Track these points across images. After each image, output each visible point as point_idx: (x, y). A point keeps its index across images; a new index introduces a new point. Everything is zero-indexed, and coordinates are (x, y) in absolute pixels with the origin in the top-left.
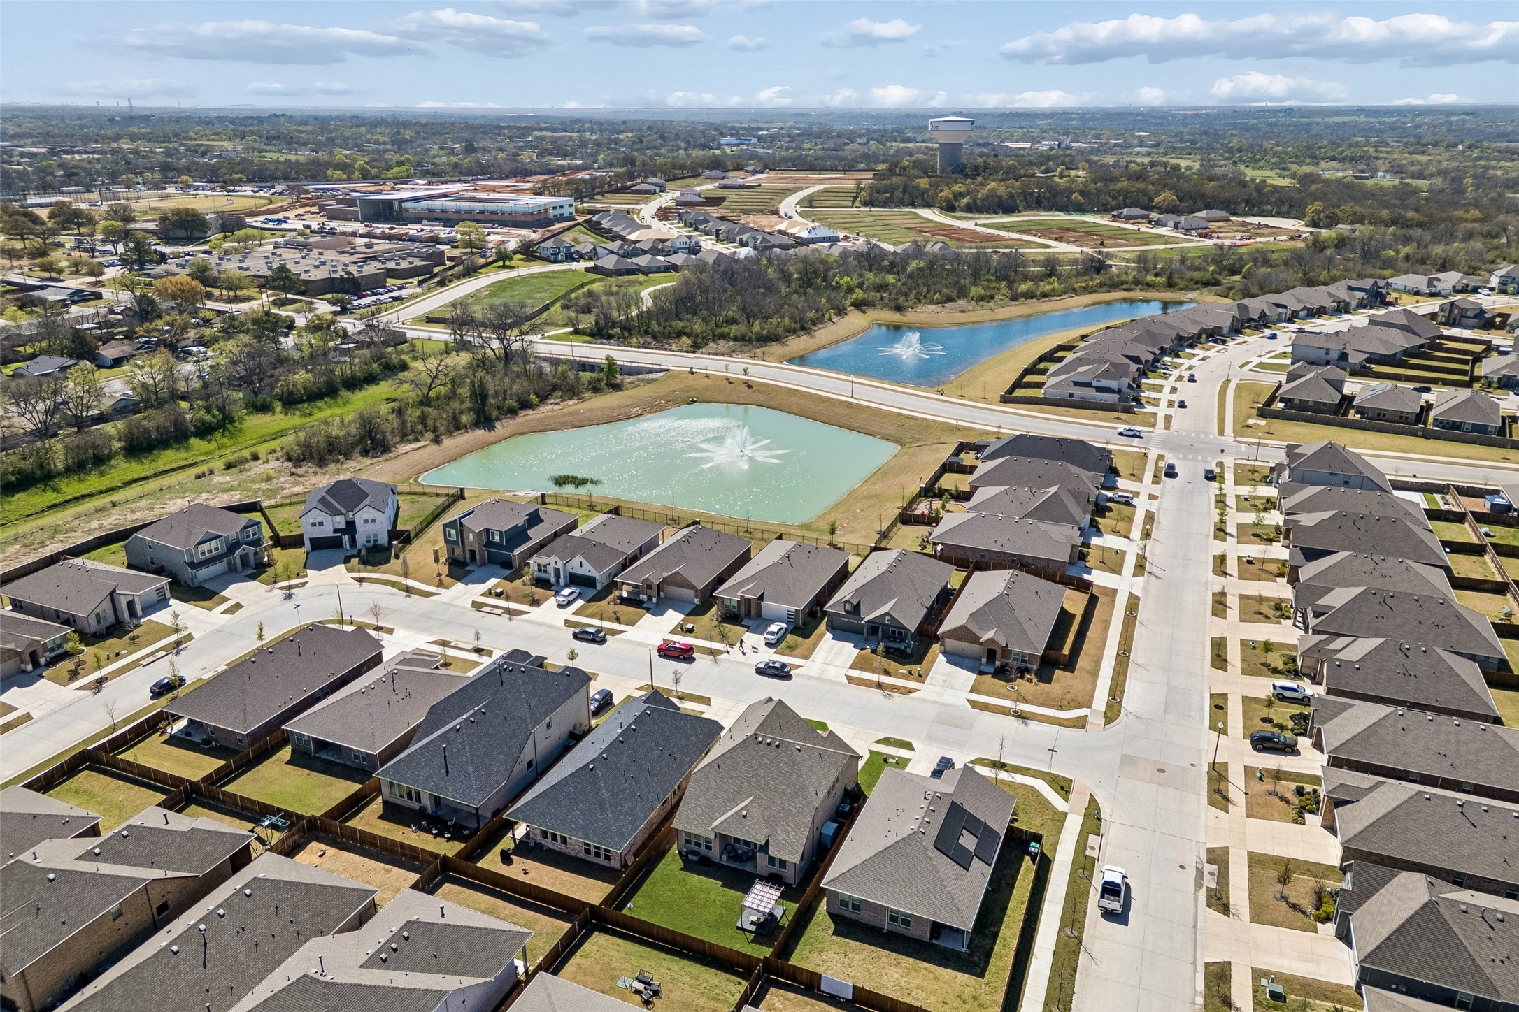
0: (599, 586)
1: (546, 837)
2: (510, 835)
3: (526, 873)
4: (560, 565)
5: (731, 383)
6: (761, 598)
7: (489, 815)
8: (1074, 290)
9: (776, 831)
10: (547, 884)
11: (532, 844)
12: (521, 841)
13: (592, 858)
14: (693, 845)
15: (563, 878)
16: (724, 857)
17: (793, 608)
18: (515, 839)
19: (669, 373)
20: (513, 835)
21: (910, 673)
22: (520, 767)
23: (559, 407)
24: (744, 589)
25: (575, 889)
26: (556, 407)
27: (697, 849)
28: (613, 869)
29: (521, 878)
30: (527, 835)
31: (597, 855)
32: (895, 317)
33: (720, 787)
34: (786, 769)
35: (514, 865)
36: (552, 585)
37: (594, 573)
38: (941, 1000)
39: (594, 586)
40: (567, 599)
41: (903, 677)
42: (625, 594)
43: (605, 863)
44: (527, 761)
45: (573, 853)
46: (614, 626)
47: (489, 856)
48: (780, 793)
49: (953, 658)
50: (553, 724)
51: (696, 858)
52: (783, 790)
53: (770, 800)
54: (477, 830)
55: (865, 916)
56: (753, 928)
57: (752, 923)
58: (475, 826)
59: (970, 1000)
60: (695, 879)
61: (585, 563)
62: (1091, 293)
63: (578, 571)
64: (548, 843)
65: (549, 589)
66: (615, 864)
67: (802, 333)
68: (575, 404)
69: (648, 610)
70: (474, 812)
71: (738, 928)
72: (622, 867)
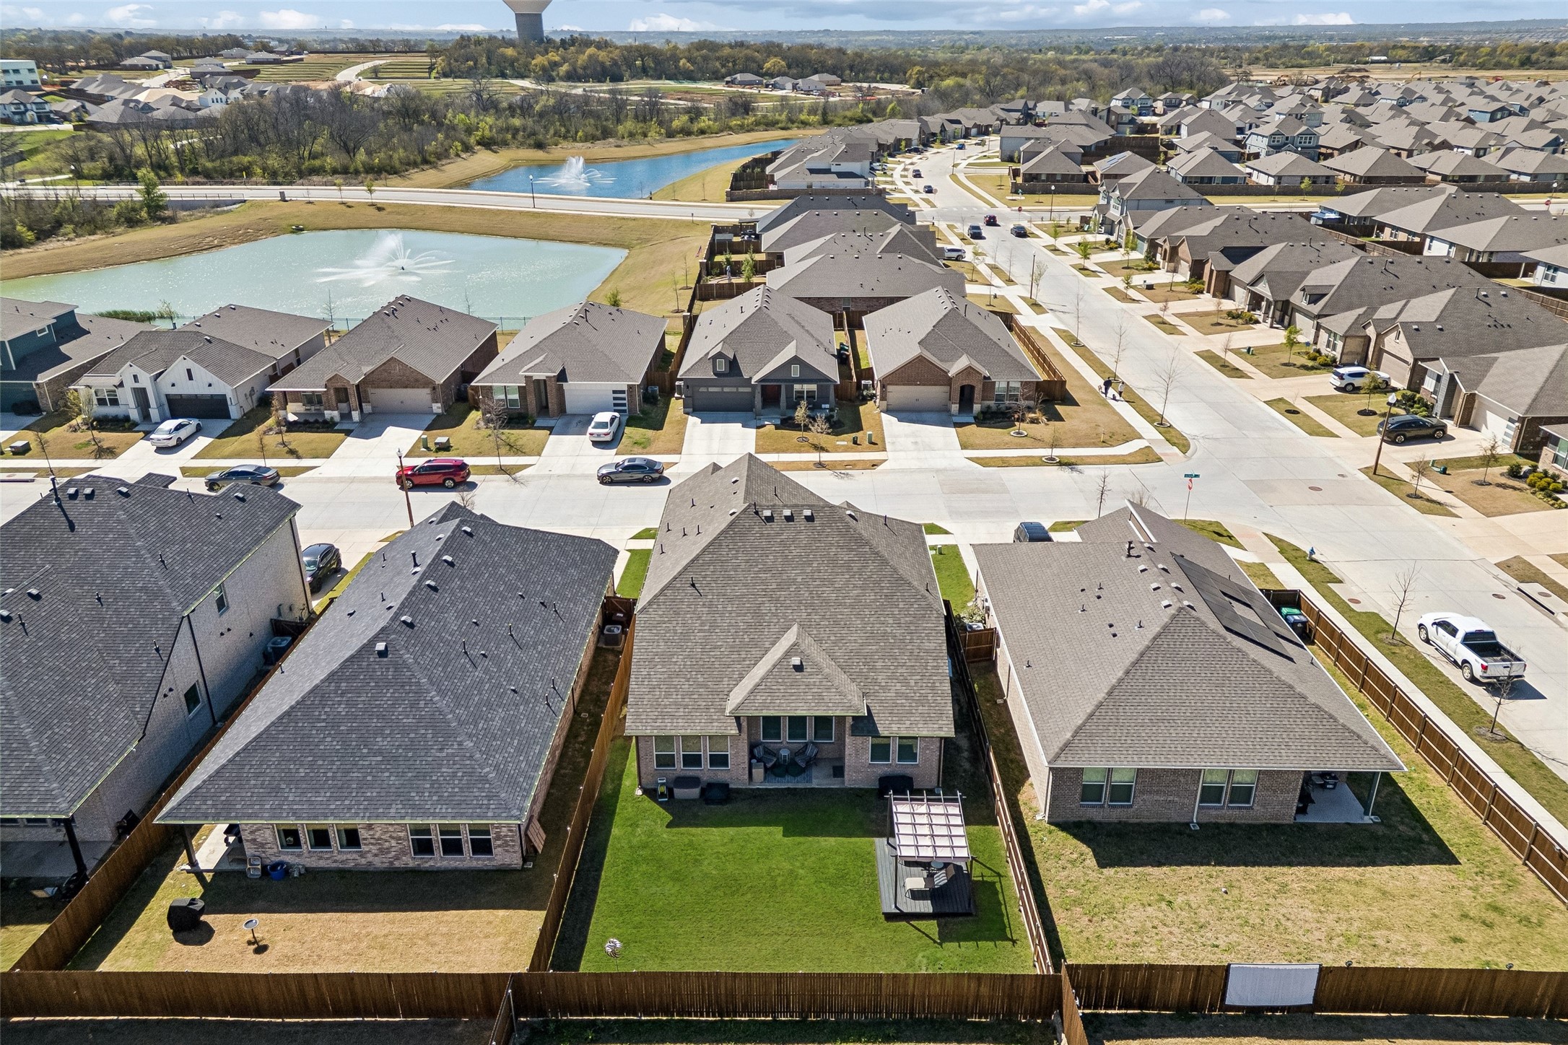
0: (235, 412)
1: (297, 843)
2: (182, 864)
3: (261, 949)
4: (145, 381)
5: (349, 207)
6: (562, 376)
7: (107, 834)
8: (730, 128)
9: (875, 682)
10: (336, 960)
11: (254, 871)
12: (217, 873)
13: (439, 860)
14: (679, 765)
15: (374, 930)
16: (759, 772)
17: (623, 385)
18: (199, 875)
19: (247, 204)
20: (193, 863)
21: (855, 442)
22: (170, 706)
23: (73, 243)
24: (526, 368)
25: (422, 948)
26: (68, 243)
27: (692, 771)
28: (504, 872)
29: (252, 965)
30: (235, 852)
31: (452, 847)
32: (539, 154)
33: (714, 625)
35: (216, 940)
36: (136, 424)
37: (221, 387)
39: (227, 416)
40: (175, 436)
41: (846, 450)
42: (292, 418)
43: (481, 862)
44: (183, 687)
45: (379, 863)
46: (292, 462)
47: (134, 935)
48: (852, 606)
49: (904, 415)
50: (230, 600)
51: (694, 792)
53: (836, 623)
54: (81, 877)
55: (1144, 808)
56: (926, 906)
57: (916, 895)
58: (69, 870)
60: (714, 838)
61: (198, 370)
62: (748, 131)
63: (187, 389)
64: (305, 857)
65: (130, 430)
66: (506, 856)
67: (425, 167)
68: (100, 239)
69: (348, 433)
70: (61, 836)
71: (890, 917)
72: (525, 860)
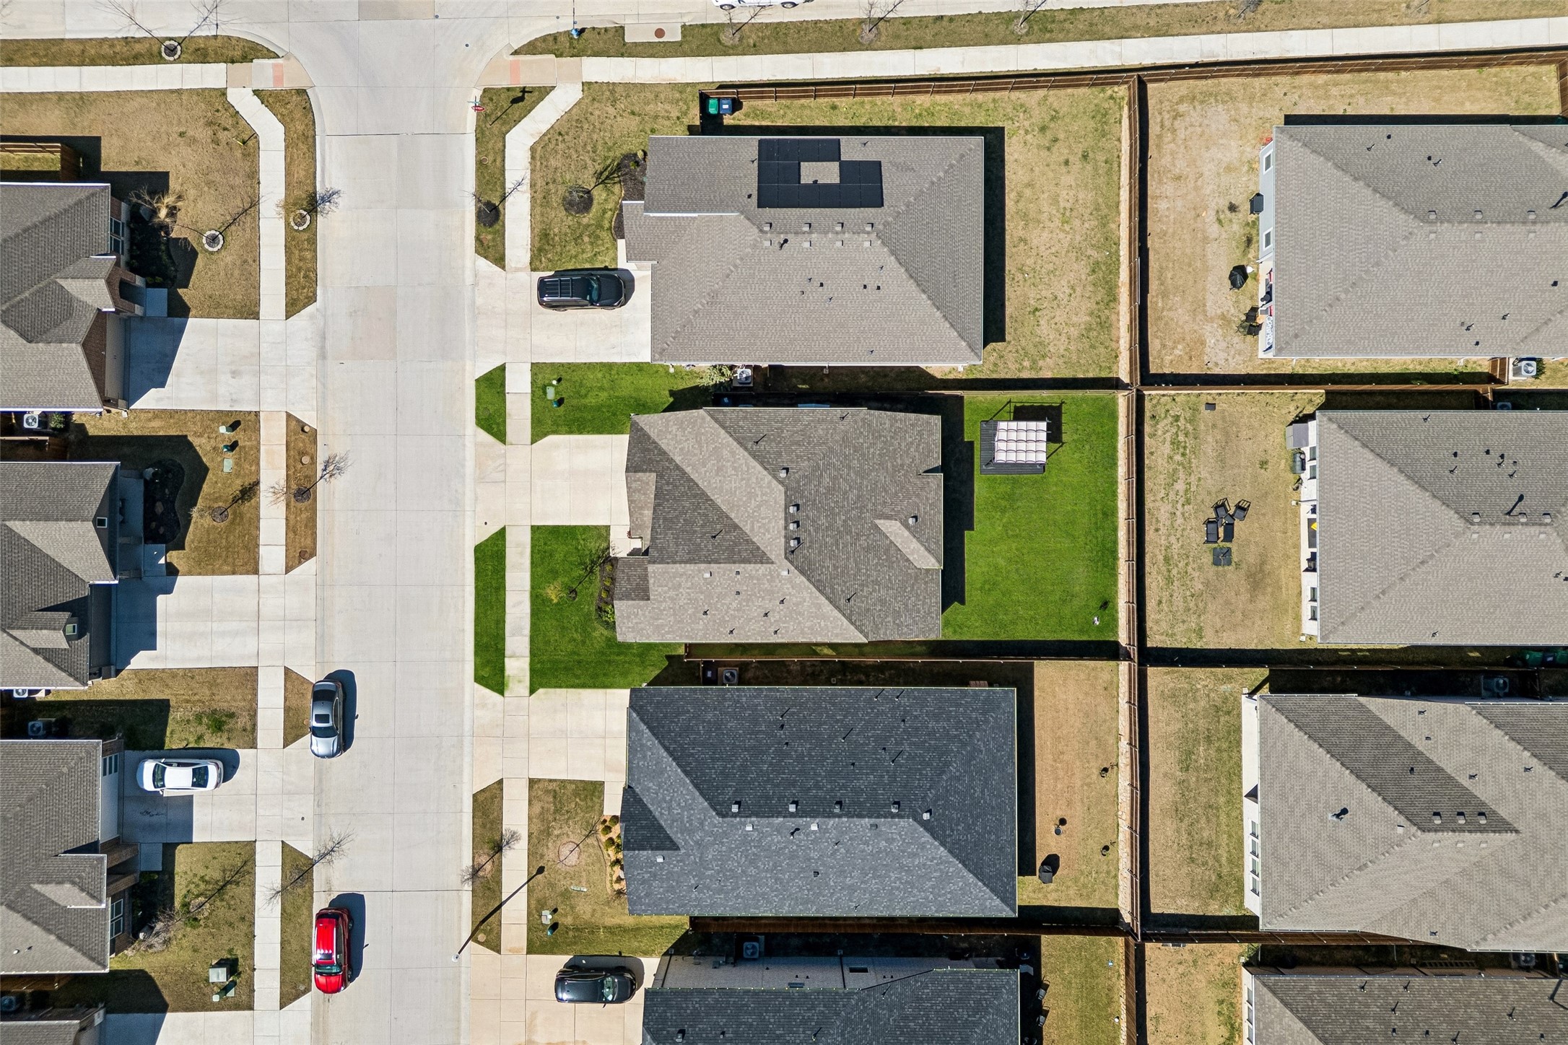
9: (910, 466)
34: (826, 481)
38: (1064, 169)
48: (862, 478)
52: (857, 473)
53: (873, 490)
59: (1049, 134)
